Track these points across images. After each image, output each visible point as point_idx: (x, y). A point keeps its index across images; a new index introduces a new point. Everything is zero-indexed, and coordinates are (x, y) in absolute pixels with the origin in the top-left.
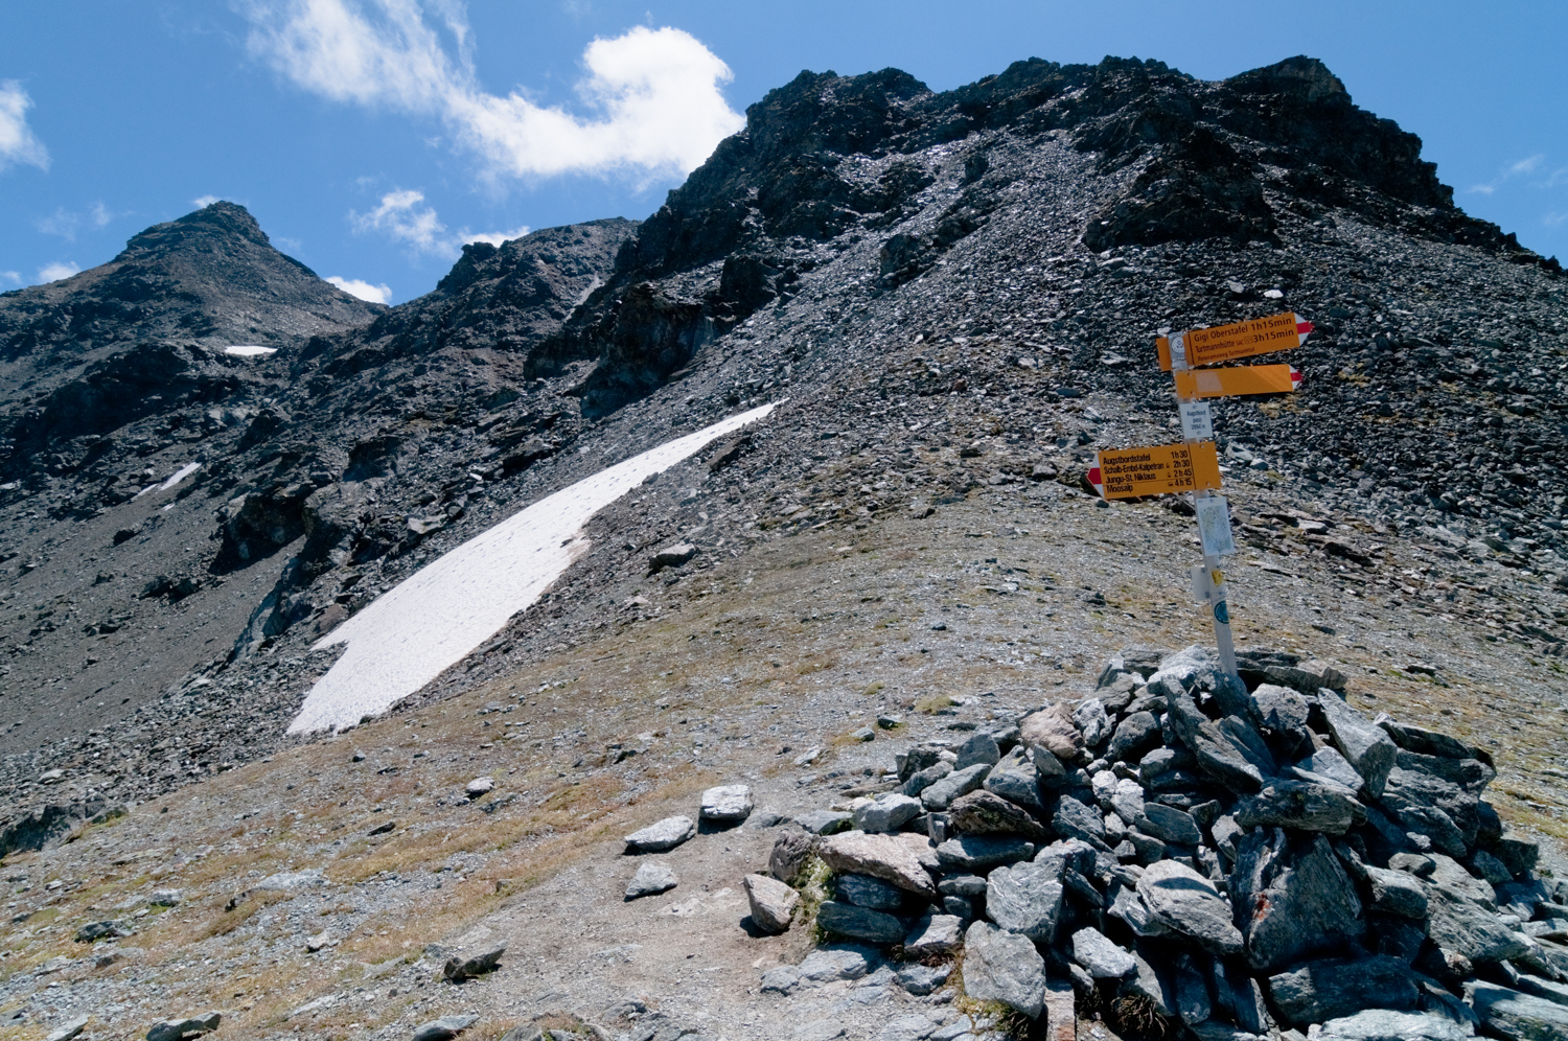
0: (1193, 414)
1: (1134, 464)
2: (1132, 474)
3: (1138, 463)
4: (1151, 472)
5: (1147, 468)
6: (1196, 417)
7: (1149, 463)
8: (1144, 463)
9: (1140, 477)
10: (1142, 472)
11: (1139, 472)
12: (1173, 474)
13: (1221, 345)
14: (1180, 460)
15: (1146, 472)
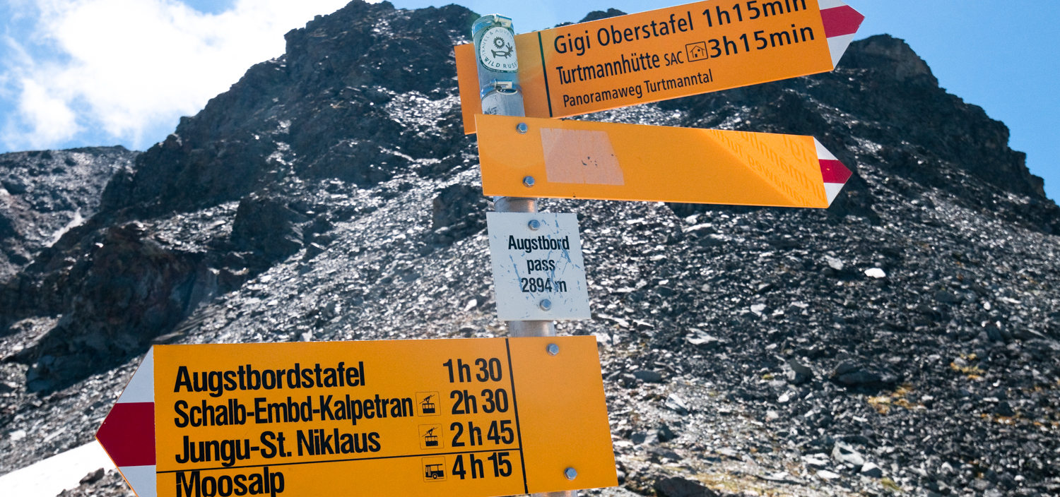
0: (527, 245)
1: (299, 395)
2: (289, 430)
3: (316, 393)
6: (539, 254)
7: (359, 394)
12: (445, 438)
13: (622, 65)
14: (474, 388)
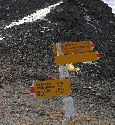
0: (63, 70)
1: (46, 86)
2: (45, 89)
3: (47, 86)
4: (51, 89)
5: (50, 87)
7: (50, 86)
8: (49, 86)
9: (47, 91)
10: (48, 89)
11: (47, 89)
12: (57, 89)
14: (60, 85)
15: (49, 89)
